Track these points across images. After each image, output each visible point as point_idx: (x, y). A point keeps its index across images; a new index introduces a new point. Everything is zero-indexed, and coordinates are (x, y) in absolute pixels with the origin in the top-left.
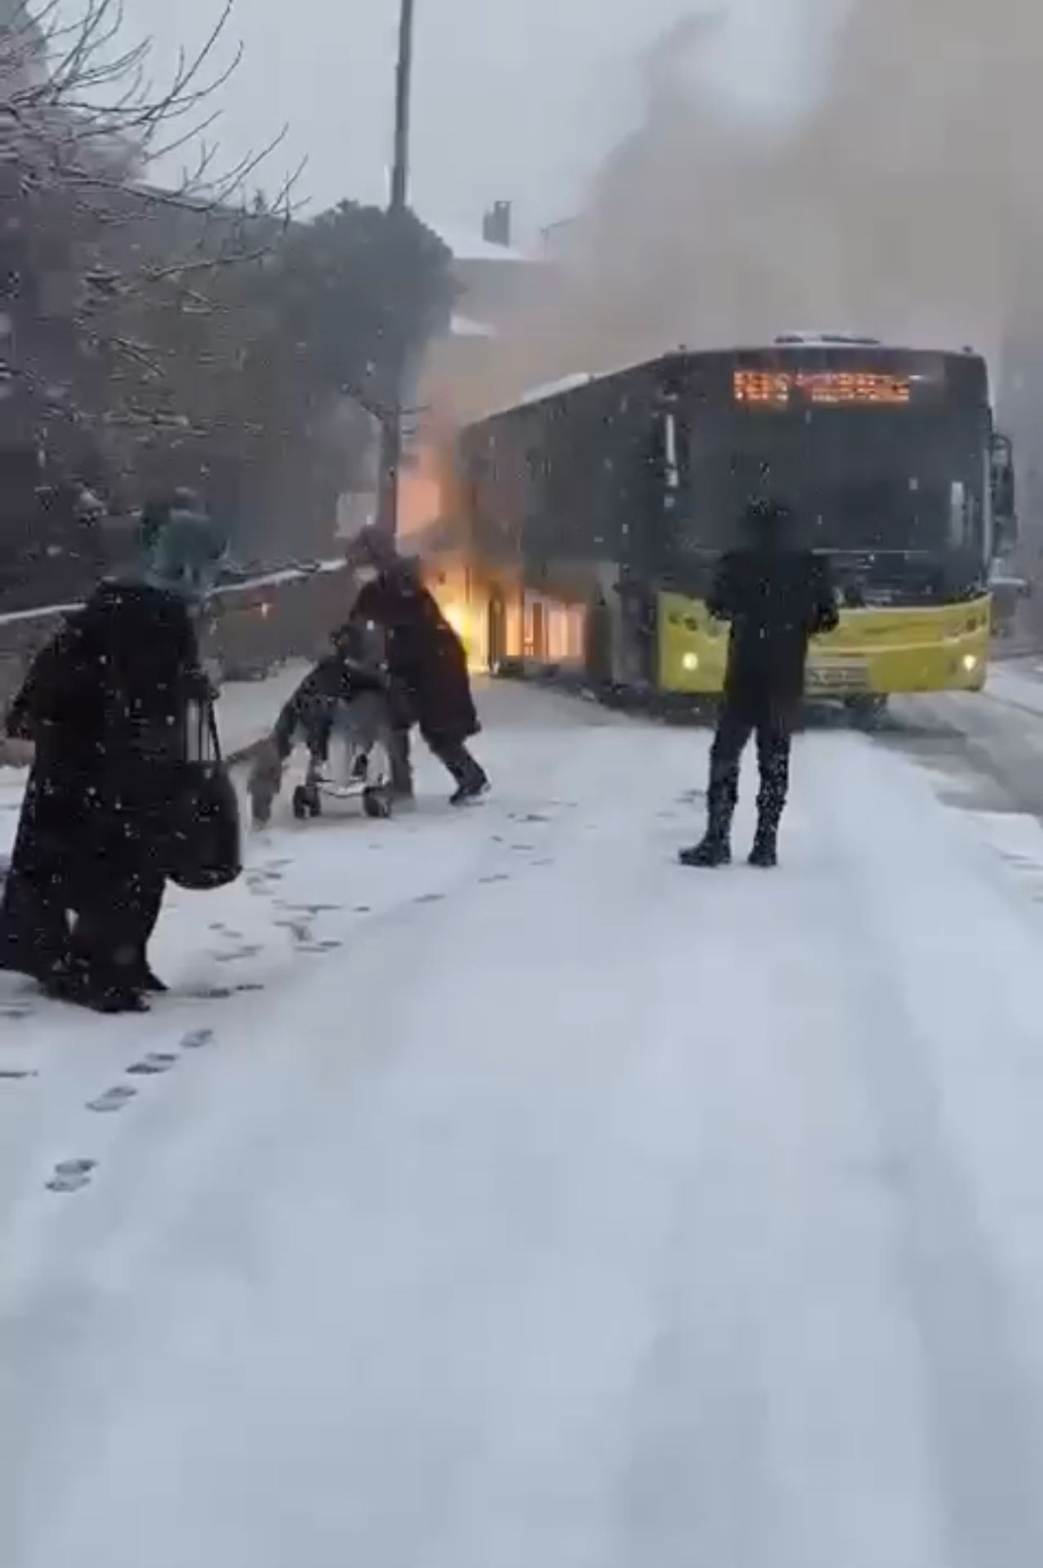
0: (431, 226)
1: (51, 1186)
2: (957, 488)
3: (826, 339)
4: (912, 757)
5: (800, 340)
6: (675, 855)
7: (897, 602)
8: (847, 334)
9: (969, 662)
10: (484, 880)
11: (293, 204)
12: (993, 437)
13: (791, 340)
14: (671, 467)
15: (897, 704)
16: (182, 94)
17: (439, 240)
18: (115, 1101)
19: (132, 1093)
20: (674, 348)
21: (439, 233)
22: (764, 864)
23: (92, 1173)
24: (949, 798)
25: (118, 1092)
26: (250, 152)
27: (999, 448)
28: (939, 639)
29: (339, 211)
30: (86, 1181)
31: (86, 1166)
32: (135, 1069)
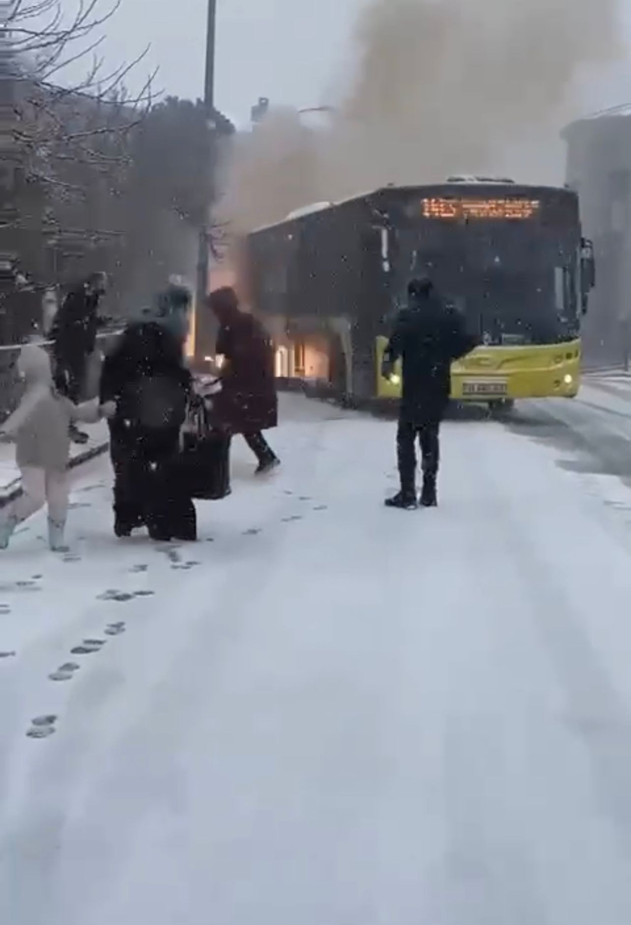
0: (222, 113)
1: (29, 734)
2: (558, 272)
3: (479, 180)
4: (534, 438)
5: (462, 180)
6: (383, 501)
7: (522, 343)
8: (492, 177)
9: (568, 379)
10: (285, 520)
11: (152, 94)
12: (583, 240)
13: (457, 180)
14: (385, 260)
15: (521, 406)
16: (83, 24)
17: (228, 121)
18: (66, 673)
19: (77, 667)
20: (384, 185)
21: (227, 117)
22: (428, 505)
23: (56, 725)
24: (567, 465)
25: (69, 667)
26: (125, 62)
27: (587, 247)
28: (549, 365)
29: (166, 103)
30: (52, 731)
31: (51, 719)
32: (75, 651)
